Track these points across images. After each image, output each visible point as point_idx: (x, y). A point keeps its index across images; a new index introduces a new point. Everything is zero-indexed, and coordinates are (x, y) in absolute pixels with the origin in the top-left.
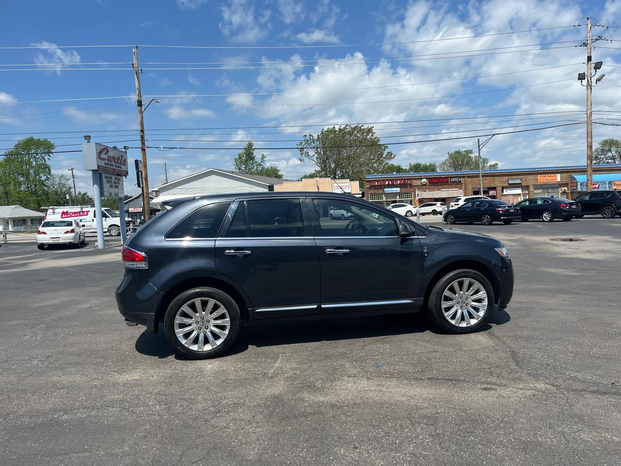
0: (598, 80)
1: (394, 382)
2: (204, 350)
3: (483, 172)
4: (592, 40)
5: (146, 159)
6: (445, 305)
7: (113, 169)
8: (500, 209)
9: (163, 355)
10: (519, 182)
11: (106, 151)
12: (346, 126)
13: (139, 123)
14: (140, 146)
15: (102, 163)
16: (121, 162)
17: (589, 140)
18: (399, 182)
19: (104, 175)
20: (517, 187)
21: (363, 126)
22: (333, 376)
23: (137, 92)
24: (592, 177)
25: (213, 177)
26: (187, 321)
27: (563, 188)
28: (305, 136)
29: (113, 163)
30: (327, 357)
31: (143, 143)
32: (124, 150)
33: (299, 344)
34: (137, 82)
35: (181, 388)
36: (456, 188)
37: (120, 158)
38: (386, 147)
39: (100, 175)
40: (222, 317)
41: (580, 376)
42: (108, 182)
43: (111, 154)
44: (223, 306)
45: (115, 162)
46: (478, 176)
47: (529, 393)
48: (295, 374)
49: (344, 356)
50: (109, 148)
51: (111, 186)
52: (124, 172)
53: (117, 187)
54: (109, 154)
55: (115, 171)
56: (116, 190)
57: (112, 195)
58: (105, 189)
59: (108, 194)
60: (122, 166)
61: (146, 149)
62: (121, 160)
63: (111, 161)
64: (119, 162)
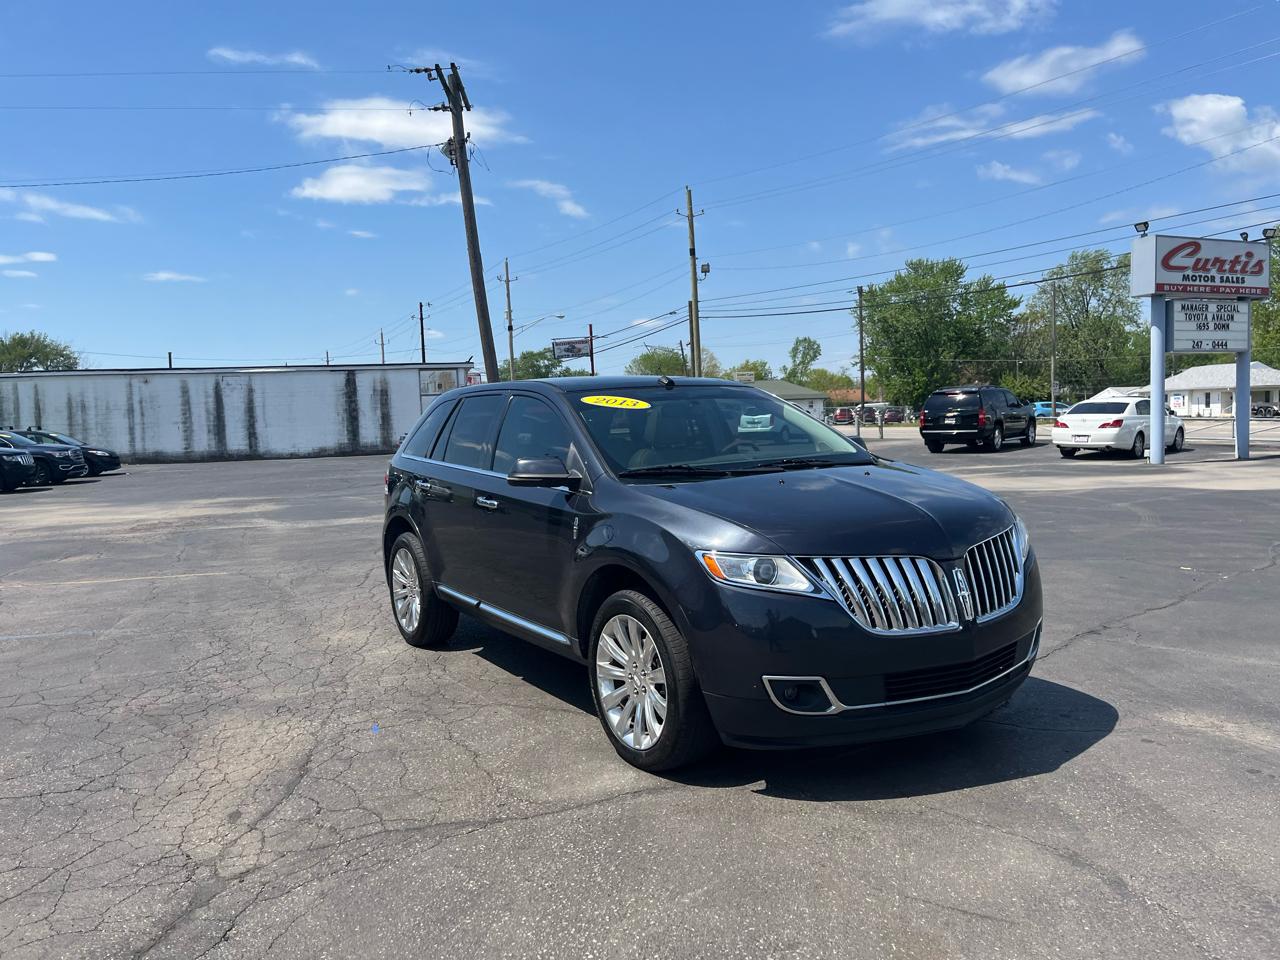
7: (1212, 287)
11: (1189, 250)
15: (1176, 278)
16: (1243, 267)
19: (1177, 306)
29: (1213, 272)
37: (1243, 259)
39: (1169, 306)
42: (1189, 318)
43: (1207, 254)
45: (1220, 270)
50: (1200, 242)
51: (1203, 327)
52: (1253, 291)
53: (1226, 327)
54: (1202, 255)
55: (1218, 292)
56: (1220, 335)
57: (1204, 346)
58: (1177, 335)
59: (1189, 345)
60: (1246, 278)
62: (1246, 263)
63: (1208, 270)
64: (1238, 268)
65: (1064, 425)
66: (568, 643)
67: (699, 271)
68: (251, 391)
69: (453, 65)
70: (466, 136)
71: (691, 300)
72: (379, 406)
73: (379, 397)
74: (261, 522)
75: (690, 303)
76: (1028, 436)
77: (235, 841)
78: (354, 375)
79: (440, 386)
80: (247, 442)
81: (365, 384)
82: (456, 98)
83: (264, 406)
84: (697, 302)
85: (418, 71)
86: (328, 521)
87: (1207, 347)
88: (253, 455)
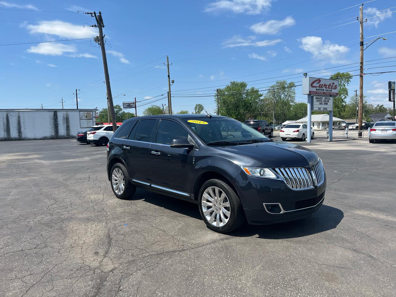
5: (363, 83)
7: (324, 92)
11: (318, 82)
13: (360, 58)
14: (359, 74)
15: (314, 89)
19: (315, 97)
23: (360, 36)
29: (324, 88)
31: (362, 72)
34: (361, 29)
37: (332, 85)
39: (312, 97)
40: (123, 179)
42: (318, 101)
45: (326, 88)
50: (321, 79)
51: (321, 104)
52: (334, 94)
53: (327, 104)
54: (321, 83)
55: (325, 94)
56: (325, 106)
57: (321, 109)
58: (314, 106)
59: (317, 109)
60: (332, 90)
61: (364, 76)
62: (332, 86)
63: (323, 88)
64: (330, 87)
65: (283, 131)
66: (189, 196)
67: (171, 82)
68: (19, 117)
69: (100, 12)
70: (104, 36)
71: (169, 91)
72: (65, 123)
73: (65, 120)
74: (38, 161)
75: (168, 92)
76: (271, 134)
77: (102, 261)
78: (56, 113)
79: (86, 117)
80: (18, 134)
81: (60, 115)
82: (100, 23)
83: (24, 122)
84: (170, 92)
85: (88, 13)
86: (62, 160)
87: (322, 109)
88: (20, 139)
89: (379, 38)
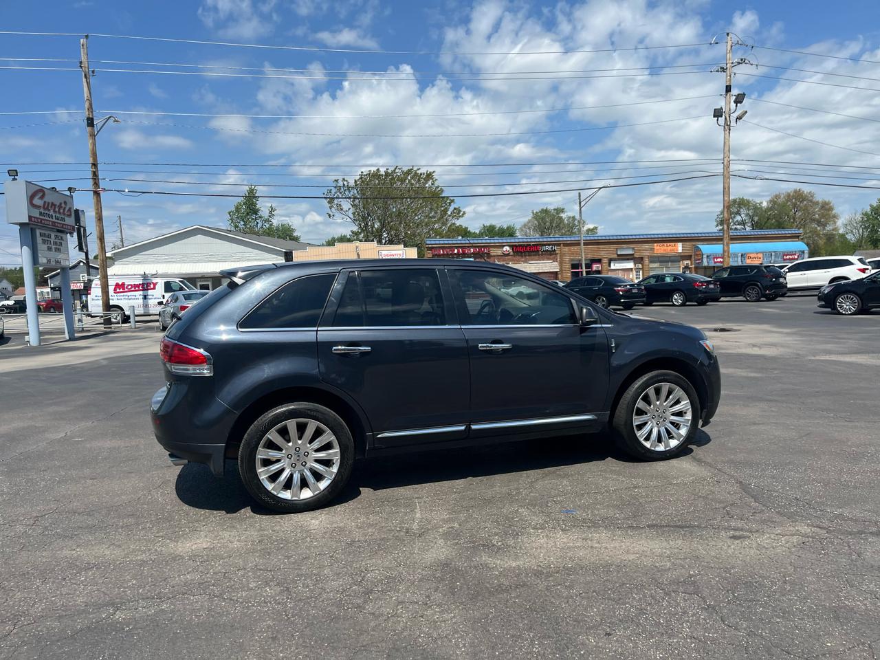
0: (739, 118)
1: (604, 535)
2: (301, 498)
3: (585, 239)
4: (732, 63)
5: (101, 208)
6: (637, 421)
7: (53, 222)
8: (619, 288)
9: (232, 509)
10: (630, 252)
11: (40, 194)
12: (395, 169)
13: (90, 153)
14: (92, 188)
15: (36, 213)
16: (64, 211)
17: (726, 198)
18: (472, 250)
19: (38, 232)
20: (628, 259)
21: (419, 169)
22: (512, 528)
23: (87, 105)
24: (729, 248)
25: (199, 238)
26: (274, 454)
27: (686, 262)
28: (337, 181)
29: (52, 212)
30: (488, 502)
31: (96, 184)
32: (68, 193)
33: (436, 483)
34: (86, 89)
35: (288, 558)
36: (549, 259)
37: (63, 205)
38: (452, 201)
39: (33, 231)
40: (328, 447)
41: (847, 512)
42: (44, 242)
43: (48, 198)
44: (329, 431)
45: (55, 211)
46: (578, 244)
47: (795, 539)
48: (452, 528)
49: (510, 498)
50: (45, 190)
51: (49, 249)
52: (69, 227)
53: (58, 250)
54: (46, 199)
55: (55, 226)
58: (40, 253)
59: (44, 261)
60: (66, 218)
61: (102, 193)
62: (65, 208)
63: (50, 210)
64: (61, 211)
66: (594, 418)
87: (53, 262)
89: (110, 117)
